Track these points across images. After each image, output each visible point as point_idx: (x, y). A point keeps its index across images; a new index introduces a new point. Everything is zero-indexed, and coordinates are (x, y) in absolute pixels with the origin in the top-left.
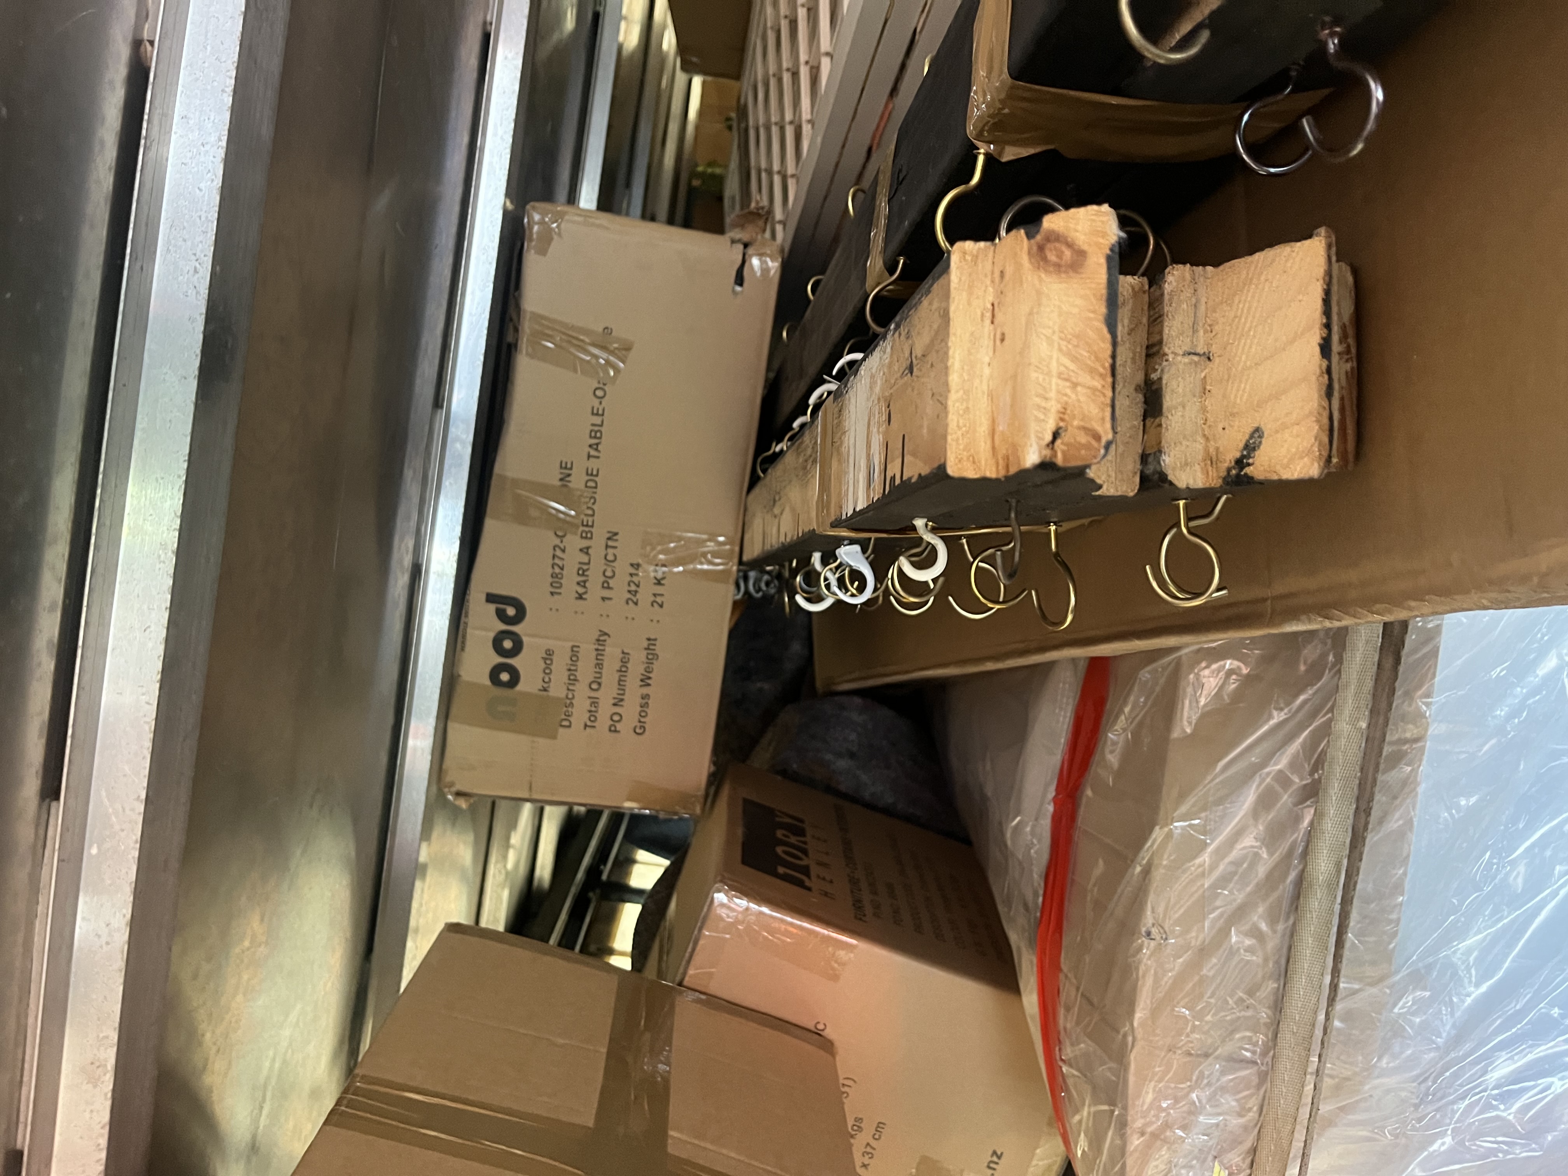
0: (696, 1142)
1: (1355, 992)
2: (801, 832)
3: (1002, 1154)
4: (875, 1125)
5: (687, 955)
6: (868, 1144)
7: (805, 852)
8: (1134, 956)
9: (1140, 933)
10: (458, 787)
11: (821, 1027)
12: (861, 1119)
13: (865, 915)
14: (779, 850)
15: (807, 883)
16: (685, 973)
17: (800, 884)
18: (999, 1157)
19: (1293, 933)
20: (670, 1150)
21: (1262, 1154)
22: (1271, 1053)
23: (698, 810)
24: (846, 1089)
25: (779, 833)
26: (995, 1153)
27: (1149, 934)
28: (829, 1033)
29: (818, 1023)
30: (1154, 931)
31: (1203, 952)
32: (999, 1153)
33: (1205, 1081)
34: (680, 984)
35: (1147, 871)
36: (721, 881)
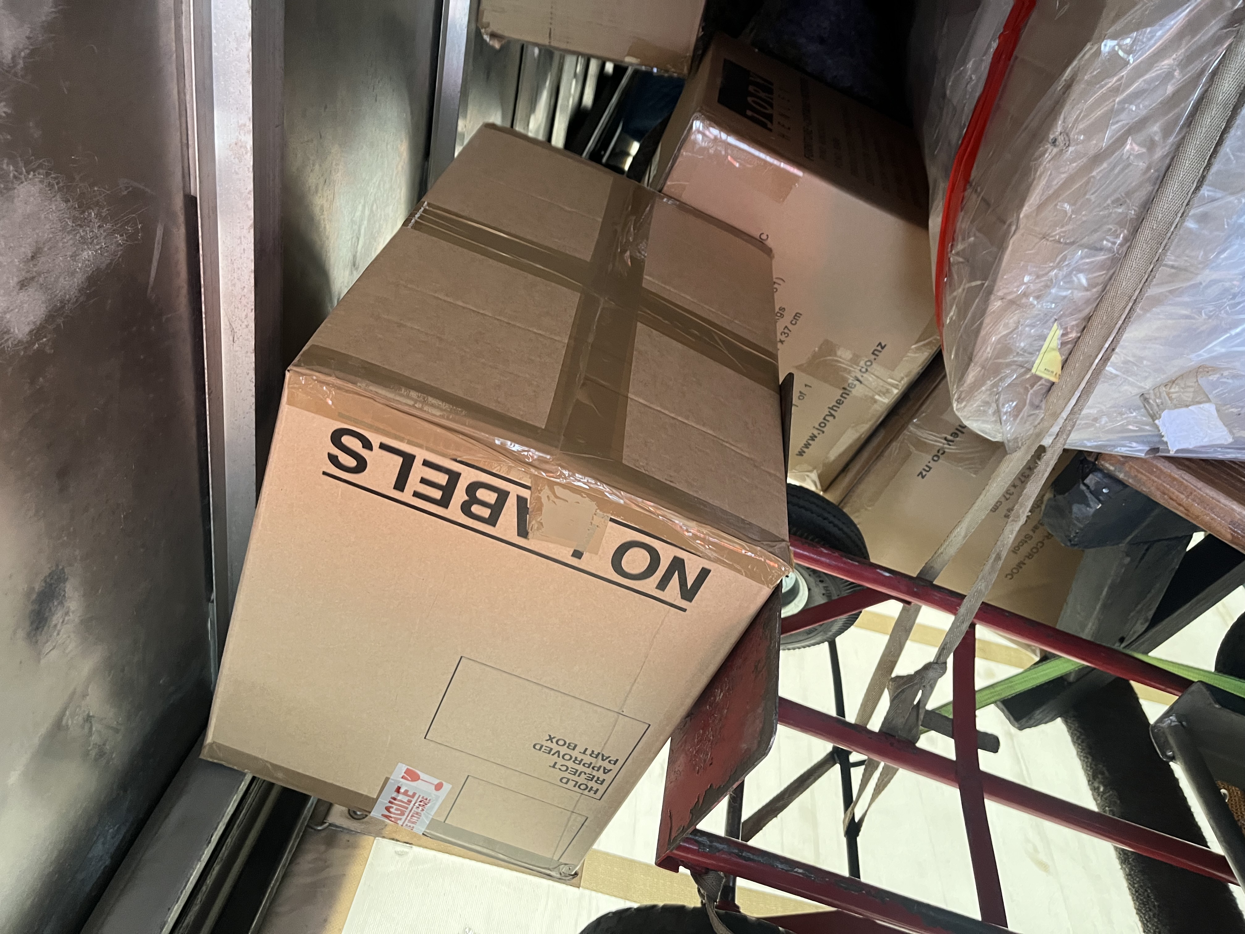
0: (663, 285)
1: (1214, 200)
2: (770, 91)
3: (885, 346)
4: (794, 314)
5: (668, 169)
6: (786, 327)
7: (771, 105)
8: (1036, 159)
9: (1048, 141)
10: (493, 28)
11: (764, 237)
12: (784, 309)
13: (812, 156)
14: (750, 99)
15: (769, 125)
16: (665, 183)
17: (764, 125)
18: (883, 348)
19: (1178, 147)
20: (644, 285)
21: (1096, 322)
22: (1128, 244)
23: (686, 71)
24: (776, 286)
25: (751, 88)
26: (880, 344)
27: (1054, 142)
28: (770, 243)
29: (763, 234)
30: (1061, 139)
31: (1097, 159)
32: (883, 345)
33: (1067, 263)
34: (660, 191)
35: (1069, 86)
36: (700, 111)
